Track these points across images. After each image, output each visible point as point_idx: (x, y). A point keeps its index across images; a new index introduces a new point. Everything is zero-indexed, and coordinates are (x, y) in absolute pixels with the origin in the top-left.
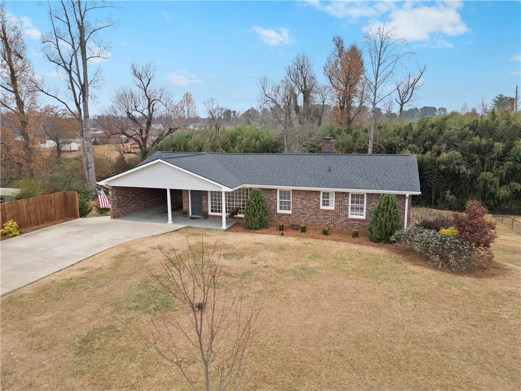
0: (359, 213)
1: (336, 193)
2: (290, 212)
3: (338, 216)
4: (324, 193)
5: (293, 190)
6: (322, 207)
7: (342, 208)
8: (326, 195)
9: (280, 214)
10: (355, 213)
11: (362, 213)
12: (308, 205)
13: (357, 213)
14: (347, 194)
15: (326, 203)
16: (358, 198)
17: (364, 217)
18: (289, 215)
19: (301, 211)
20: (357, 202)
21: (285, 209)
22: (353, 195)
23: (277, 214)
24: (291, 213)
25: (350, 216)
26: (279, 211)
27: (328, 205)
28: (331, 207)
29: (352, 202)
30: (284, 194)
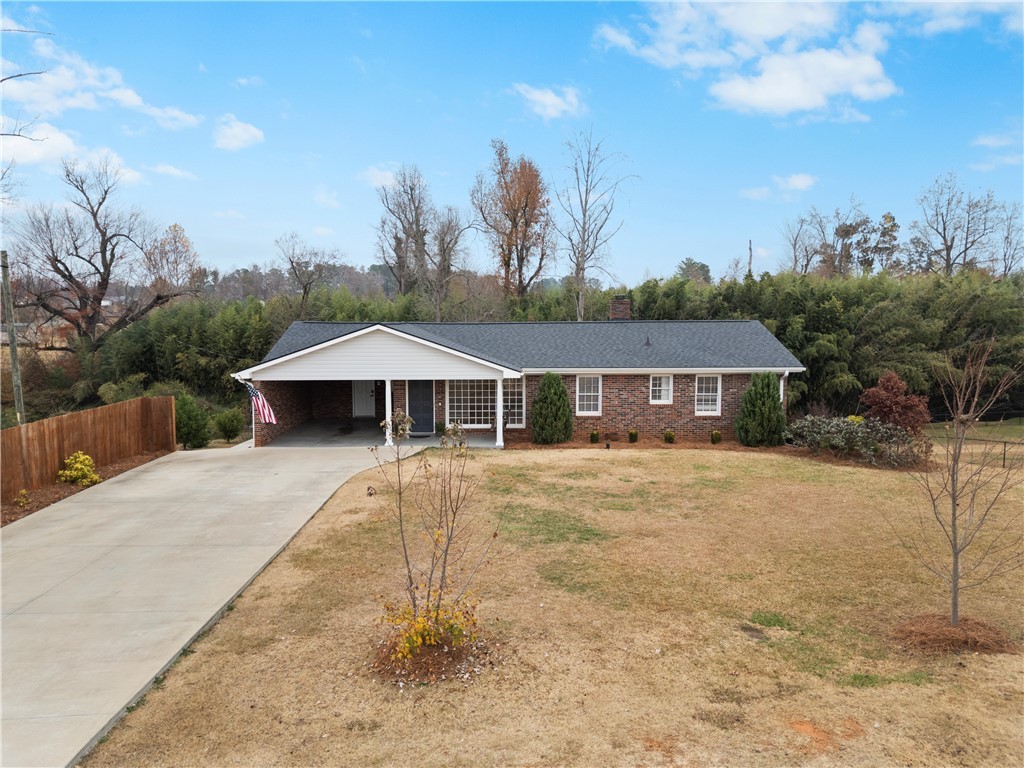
0: (710, 407)
1: (675, 376)
2: (598, 413)
3: (680, 414)
4: (655, 379)
5: (604, 376)
6: (653, 402)
7: (684, 401)
8: (658, 381)
9: (581, 417)
10: (703, 407)
11: (713, 407)
12: (631, 400)
13: (707, 407)
14: (691, 377)
15: (657, 395)
16: (708, 383)
17: (718, 413)
18: (598, 418)
19: (619, 409)
20: (707, 390)
21: (589, 409)
22: (701, 380)
23: (577, 418)
24: (600, 415)
25: (697, 414)
26: (579, 413)
27: (660, 398)
28: (667, 400)
29: (700, 390)
30: (589, 383)
